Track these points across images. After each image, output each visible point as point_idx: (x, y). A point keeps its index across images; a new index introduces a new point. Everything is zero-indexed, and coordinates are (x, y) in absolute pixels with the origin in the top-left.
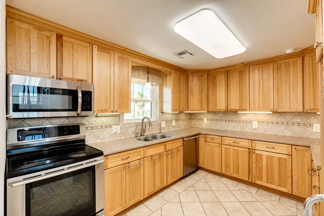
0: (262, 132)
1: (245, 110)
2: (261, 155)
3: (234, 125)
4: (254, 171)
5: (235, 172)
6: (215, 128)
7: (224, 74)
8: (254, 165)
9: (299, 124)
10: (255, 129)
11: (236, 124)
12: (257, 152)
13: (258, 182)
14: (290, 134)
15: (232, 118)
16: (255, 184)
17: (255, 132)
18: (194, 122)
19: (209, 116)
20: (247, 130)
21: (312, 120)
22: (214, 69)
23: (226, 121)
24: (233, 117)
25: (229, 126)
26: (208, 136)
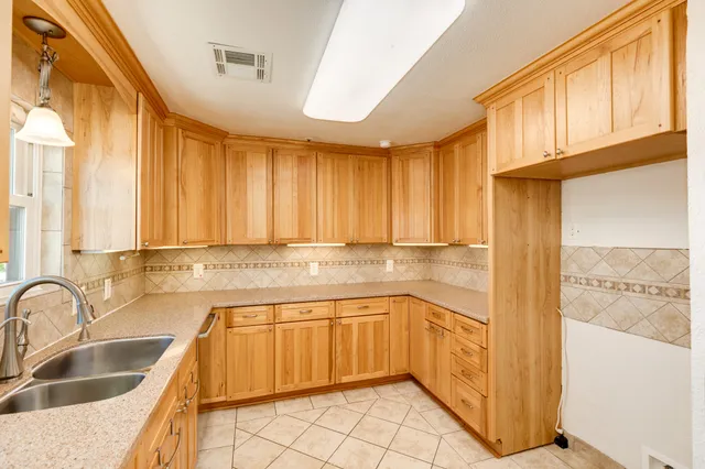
0: (324, 281)
1: (308, 240)
2: (349, 325)
3: (273, 273)
4: (339, 360)
5: (304, 377)
6: (229, 288)
7: (264, 155)
8: (339, 348)
9: (372, 262)
10: (314, 277)
11: (278, 272)
12: (344, 321)
13: (345, 379)
14: (361, 280)
15: (270, 258)
16: (340, 384)
17: (315, 283)
18: (156, 278)
19: (211, 258)
20: (302, 281)
21: (386, 254)
22: (240, 137)
23: (255, 265)
24: (272, 257)
25: (263, 278)
26: (235, 310)
